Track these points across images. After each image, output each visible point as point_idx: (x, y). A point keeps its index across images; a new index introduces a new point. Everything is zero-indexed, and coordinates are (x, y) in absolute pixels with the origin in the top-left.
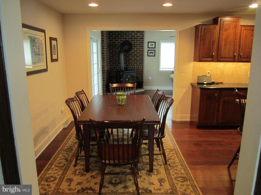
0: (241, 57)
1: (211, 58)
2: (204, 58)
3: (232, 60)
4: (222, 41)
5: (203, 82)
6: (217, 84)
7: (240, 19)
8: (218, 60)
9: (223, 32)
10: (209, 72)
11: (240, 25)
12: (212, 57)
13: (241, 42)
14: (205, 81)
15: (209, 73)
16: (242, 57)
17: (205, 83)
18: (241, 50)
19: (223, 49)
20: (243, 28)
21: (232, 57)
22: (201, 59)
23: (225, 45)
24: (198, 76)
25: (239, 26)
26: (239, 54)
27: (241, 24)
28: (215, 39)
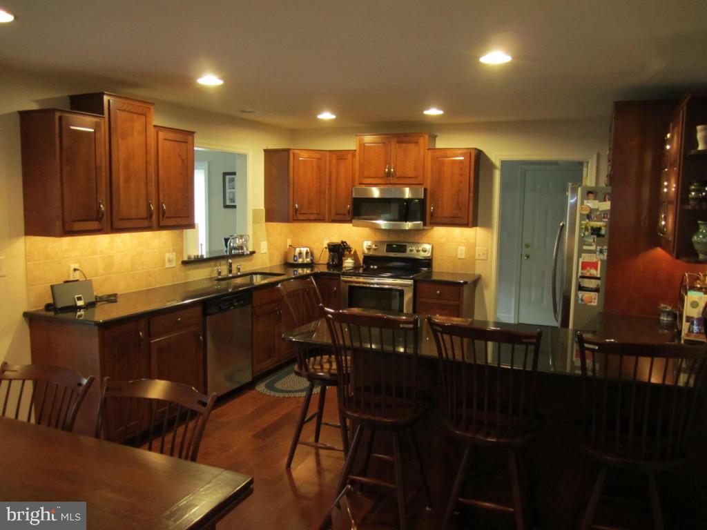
0: (163, 216)
1: (96, 220)
2: (75, 221)
3: (146, 223)
4: (119, 168)
7: (152, 108)
8: (114, 227)
9: (118, 141)
10: (77, 266)
11: (155, 126)
12: (98, 217)
13: (161, 173)
14: (79, 299)
15: (75, 270)
16: (166, 216)
18: (161, 196)
19: (122, 192)
20: (161, 134)
21: (145, 216)
22: (68, 228)
23: (127, 181)
24: (52, 287)
25: (152, 128)
26: (159, 207)
27: (155, 123)
28: (101, 160)
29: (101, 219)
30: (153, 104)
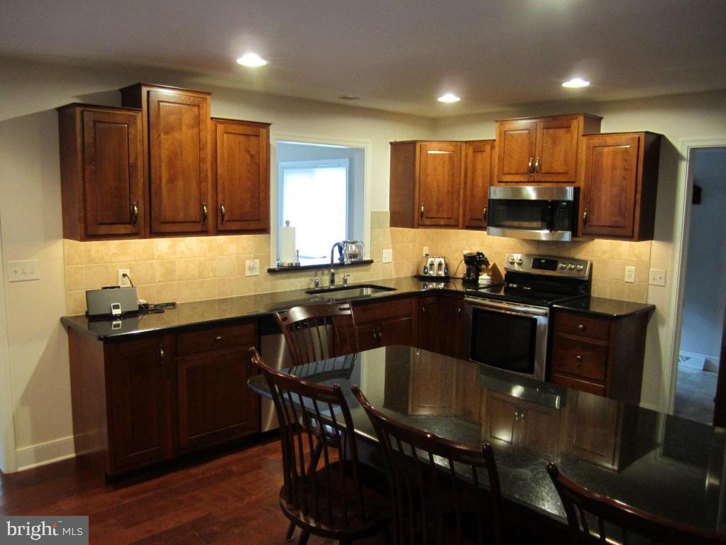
0: (222, 220)
1: (129, 224)
2: (101, 224)
3: (198, 227)
4: (160, 166)
5: (107, 312)
6: (159, 309)
7: (208, 97)
8: (153, 231)
9: (159, 136)
10: (127, 272)
11: (212, 118)
12: (133, 220)
13: (219, 171)
14: (116, 307)
15: (124, 275)
16: (226, 218)
17: (116, 312)
18: (220, 196)
19: (165, 194)
20: (220, 128)
21: (198, 219)
22: (90, 231)
23: (171, 180)
24: (87, 292)
25: (209, 120)
26: (217, 209)
27: (213, 115)
28: (136, 158)
29: (135, 222)
30: (209, 94)
